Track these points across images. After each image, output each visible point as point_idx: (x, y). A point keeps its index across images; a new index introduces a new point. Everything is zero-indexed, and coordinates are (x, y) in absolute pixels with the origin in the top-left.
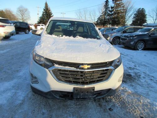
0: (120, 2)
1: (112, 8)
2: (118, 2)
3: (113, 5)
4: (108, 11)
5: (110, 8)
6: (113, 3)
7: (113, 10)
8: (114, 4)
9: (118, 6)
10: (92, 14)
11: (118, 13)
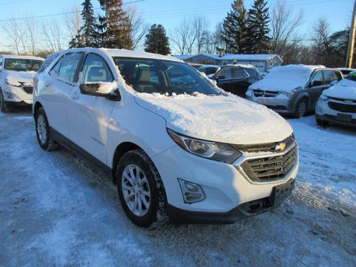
0: (118, 8)
1: (101, 19)
2: (114, 9)
3: (103, 14)
4: (93, 26)
5: (98, 20)
6: (103, 9)
7: (105, 25)
8: (104, 12)
9: (114, 16)
10: (50, 31)
11: (118, 32)
